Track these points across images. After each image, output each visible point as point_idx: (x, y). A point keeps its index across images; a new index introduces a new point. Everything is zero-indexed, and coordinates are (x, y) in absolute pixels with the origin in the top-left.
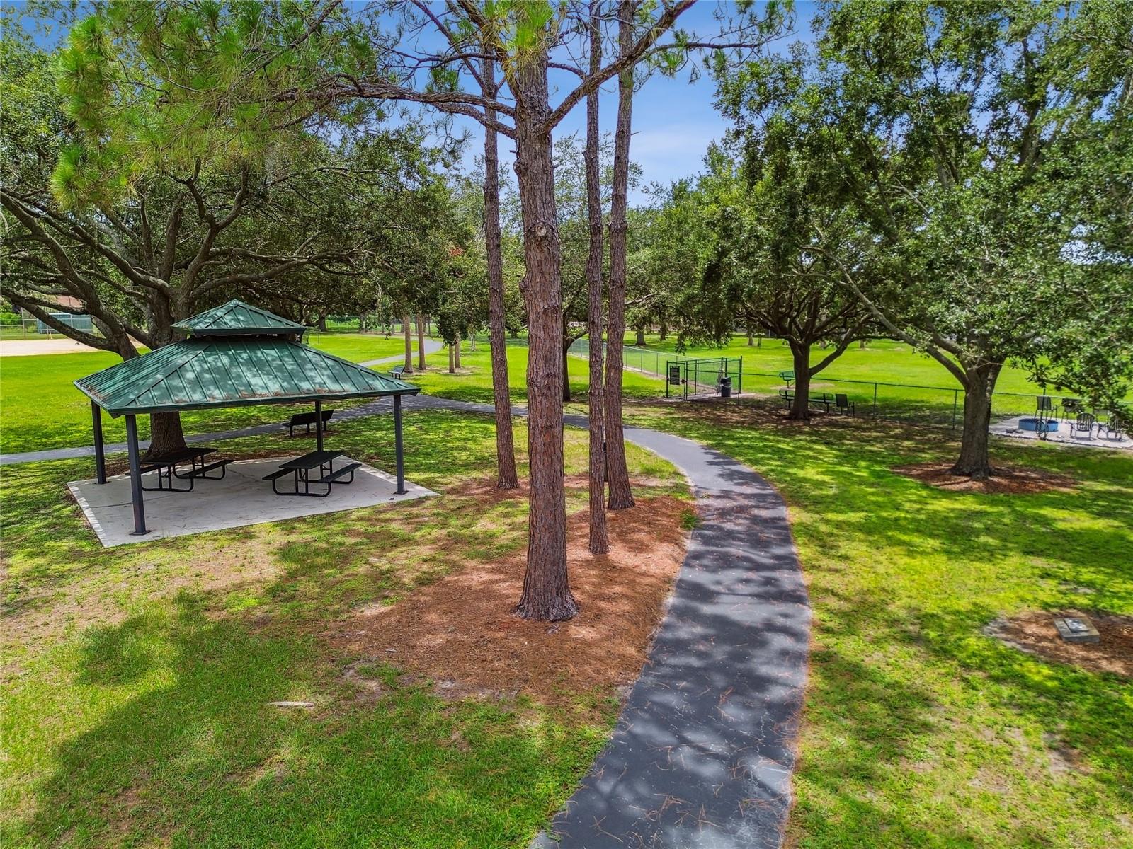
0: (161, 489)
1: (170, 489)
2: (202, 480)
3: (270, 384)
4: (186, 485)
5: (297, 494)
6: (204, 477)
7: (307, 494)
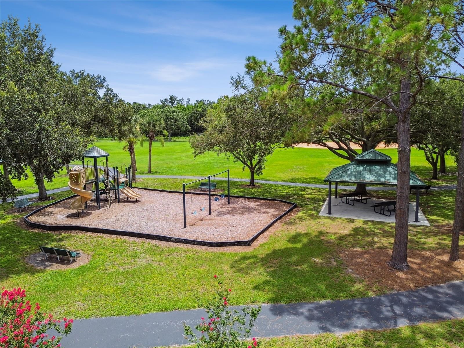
0: (346, 203)
1: (349, 204)
2: (361, 203)
3: (371, 177)
4: (352, 203)
5: (381, 213)
6: (361, 202)
7: (383, 214)
